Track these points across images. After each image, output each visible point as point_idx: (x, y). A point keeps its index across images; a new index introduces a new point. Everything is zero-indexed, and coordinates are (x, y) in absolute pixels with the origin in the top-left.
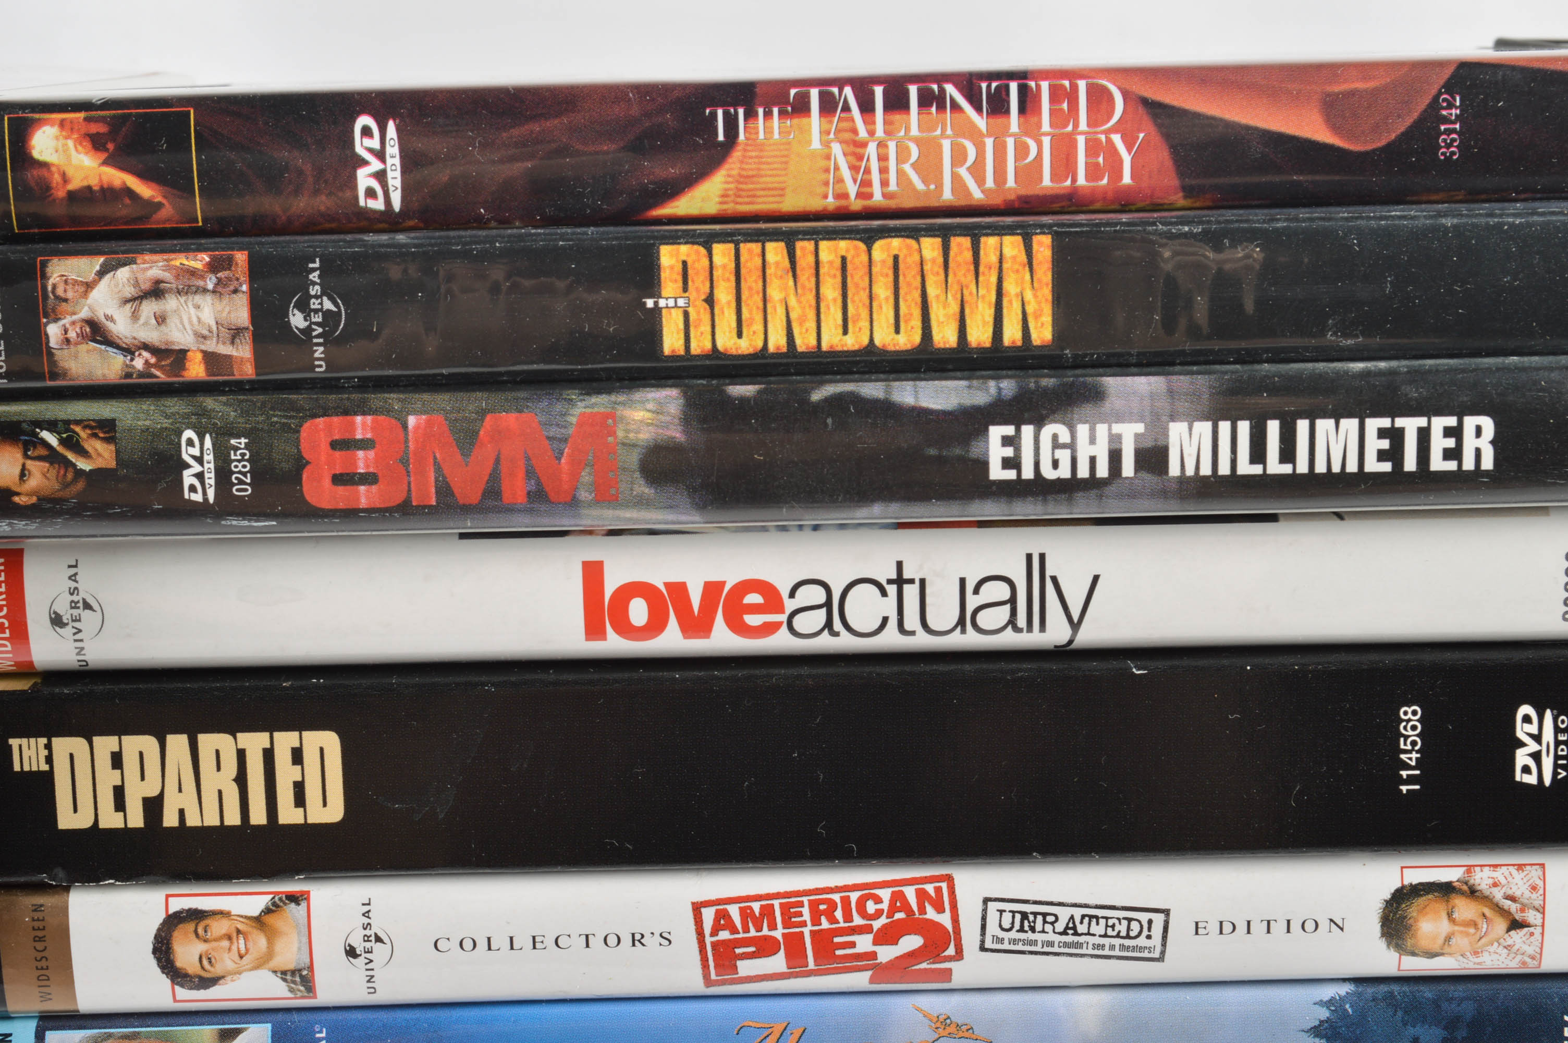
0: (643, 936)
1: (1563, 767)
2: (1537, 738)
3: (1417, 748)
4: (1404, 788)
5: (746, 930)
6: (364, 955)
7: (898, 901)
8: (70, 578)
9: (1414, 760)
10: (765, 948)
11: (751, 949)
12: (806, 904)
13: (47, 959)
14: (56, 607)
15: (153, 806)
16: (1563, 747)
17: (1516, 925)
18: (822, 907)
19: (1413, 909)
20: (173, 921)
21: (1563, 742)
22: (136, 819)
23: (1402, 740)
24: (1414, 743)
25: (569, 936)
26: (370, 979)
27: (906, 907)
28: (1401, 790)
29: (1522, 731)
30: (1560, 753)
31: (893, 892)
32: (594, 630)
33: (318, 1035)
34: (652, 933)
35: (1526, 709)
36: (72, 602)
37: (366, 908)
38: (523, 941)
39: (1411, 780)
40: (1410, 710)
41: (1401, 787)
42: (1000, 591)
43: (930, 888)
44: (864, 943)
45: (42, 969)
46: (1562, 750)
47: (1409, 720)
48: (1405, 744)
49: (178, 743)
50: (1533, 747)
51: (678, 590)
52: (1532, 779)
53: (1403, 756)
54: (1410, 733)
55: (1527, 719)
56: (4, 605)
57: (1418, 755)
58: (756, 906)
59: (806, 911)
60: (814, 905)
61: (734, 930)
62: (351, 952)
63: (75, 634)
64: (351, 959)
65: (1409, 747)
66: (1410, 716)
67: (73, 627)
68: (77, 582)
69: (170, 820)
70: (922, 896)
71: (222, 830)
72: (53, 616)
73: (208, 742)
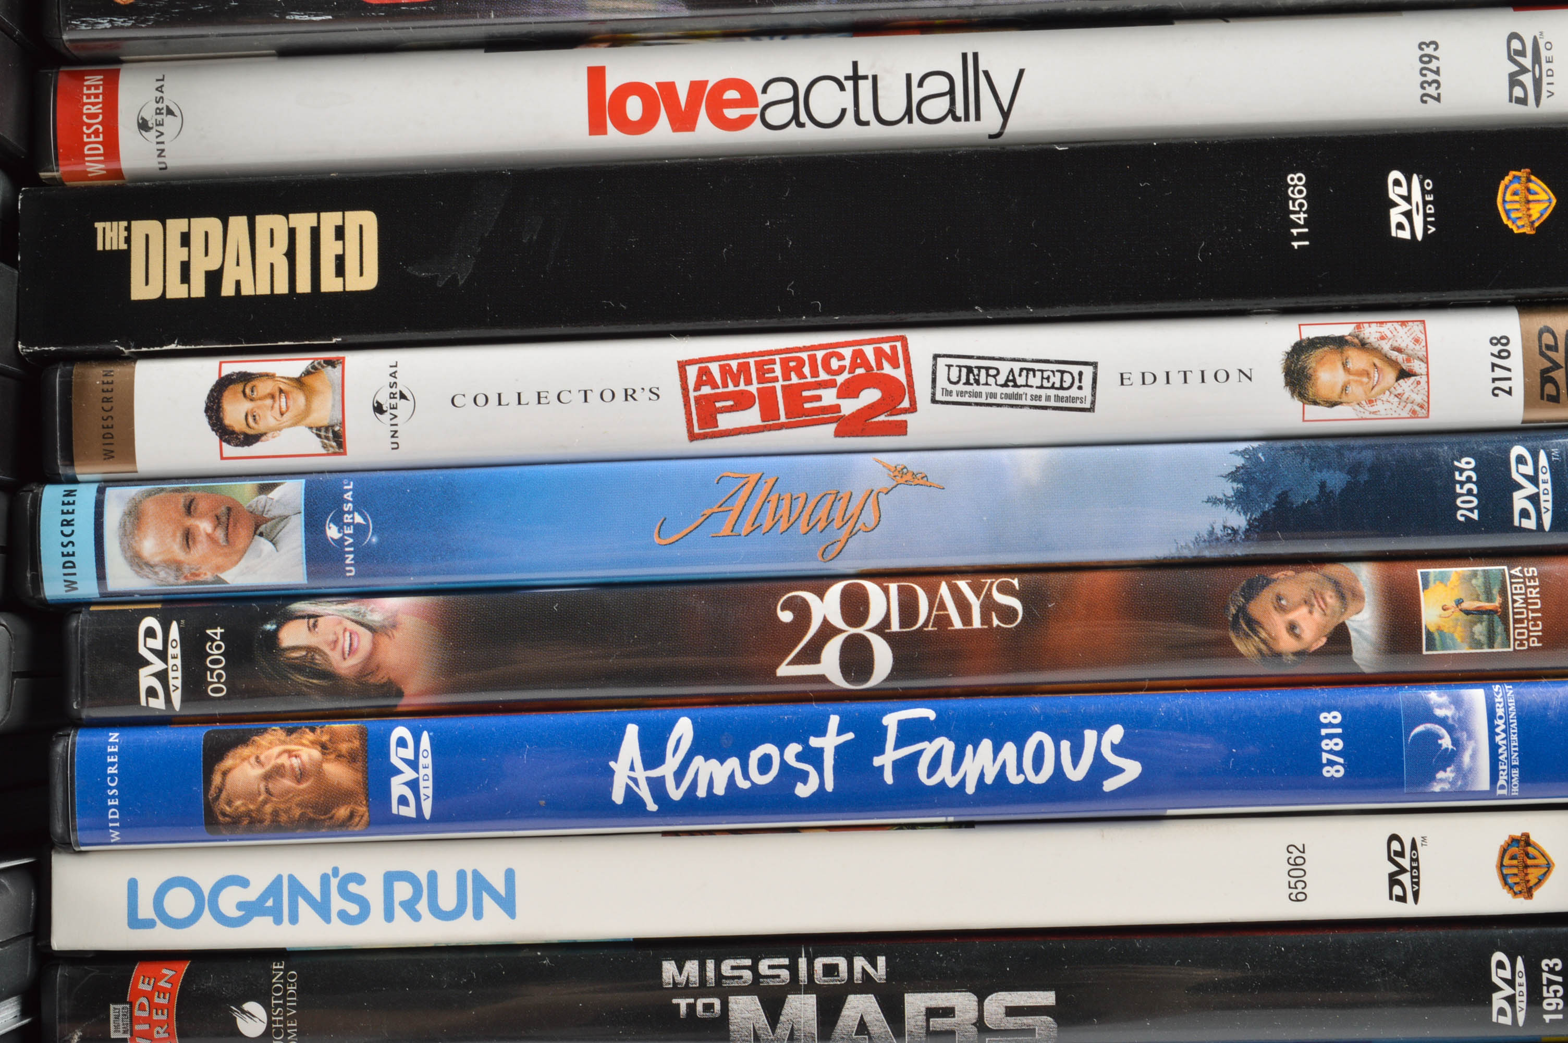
0: (634, 391)
1: (1431, 223)
2: (1408, 199)
3: (1304, 209)
4: (1296, 244)
5: (725, 385)
6: (390, 411)
7: (859, 358)
8: (157, 89)
9: (1302, 219)
10: (742, 402)
11: (730, 403)
12: (778, 361)
13: (112, 418)
14: (143, 114)
15: (214, 278)
16: (1430, 206)
17: (1404, 374)
18: (792, 364)
19: (1312, 360)
20: (223, 384)
21: (1430, 202)
22: (198, 289)
23: (1291, 202)
24: (1301, 205)
25: (570, 392)
26: (394, 434)
27: (866, 363)
28: (1293, 246)
29: (1394, 193)
30: (1428, 211)
31: (854, 351)
32: (597, 127)
33: (346, 487)
34: (643, 389)
35: (1395, 175)
36: (158, 108)
37: (394, 369)
38: (529, 397)
39: (1301, 237)
40: (1296, 177)
41: (1293, 243)
42: (942, 84)
43: (886, 347)
44: (829, 397)
45: (108, 427)
46: (1430, 209)
47: (1296, 186)
48: (1294, 206)
49: (238, 224)
50: (1404, 206)
51: (668, 89)
52: (1405, 235)
53: (1293, 217)
54: (1297, 196)
55: (1397, 183)
56: (100, 113)
57: (1306, 216)
58: (734, 364)
59: (778, 368)
60: (784, 362)
61: (714, 386)
62: (379, 409)
63: (157, 137)
64: (378, 415)
65: (1297, 209)
66: (1296, 181)
67: (157, 131)
68: (162, 92)
69: (228, 290)
70: (879, 353)
71: (273, 298)
72: (140, 121)
73: (264, 222)
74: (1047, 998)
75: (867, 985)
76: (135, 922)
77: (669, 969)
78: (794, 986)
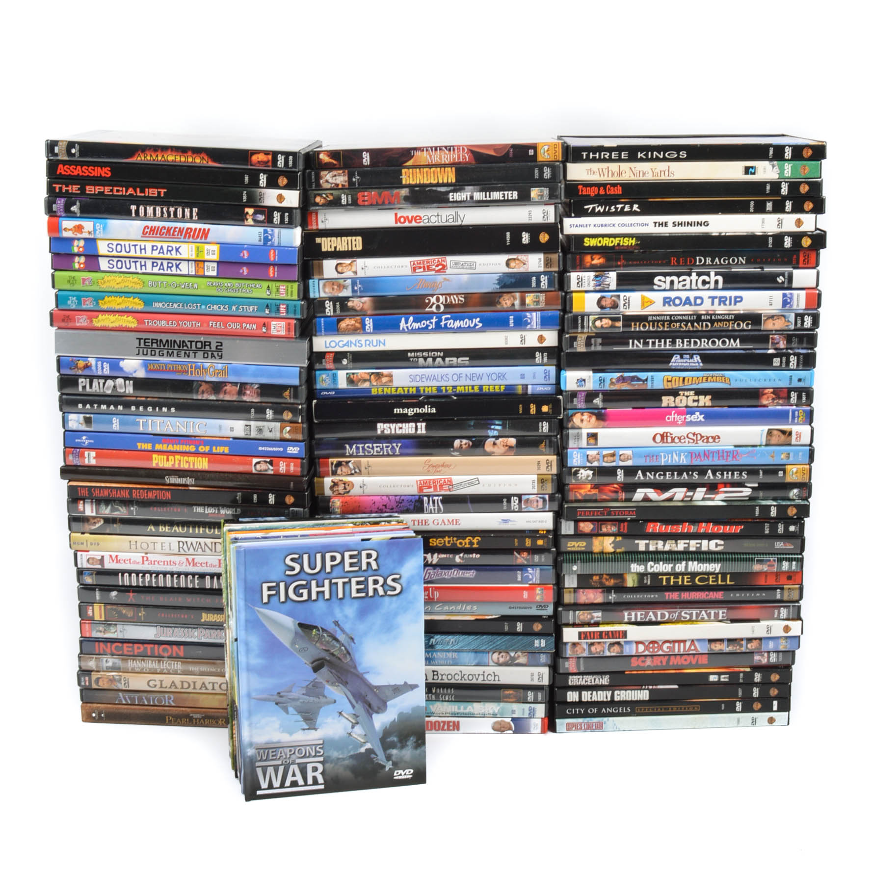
0: (403, 266)
1: (529, 241)
4: (507, 245)
6: (364, 268)
7: (438, 261)
10: (420, 268)
11: (418, 268)
13: (320, 269)
15: (335, 248)
16: (529, 238)
17: (524, 264)
18: (428, 262)
19: (510, 262)
20: (338, 265)
22: (333, 249)
25: (393, 266)
26: (365, 272)
27: (440, 262)
29: (523, 236)
32: (396, 223)
33: (358, 281)
35: (524, 232)
36: (325, 218)
37: (364, 262)
38: (386, 267)
39: (508, 243)
40: (508, 232)
42: (451, 217)
43: (443, 259)
44: (434, 267)
45: (319, 271)
47: (508, 234)
49: (339, 238)
50: (525, 238)
51: (408, 217)
52: (525, 243)
53: (507, 239)
54: (508, 236)
55: (524, 234)
56: (315, 220)
57: (509, 239)
58: (419, 262)
59: (426, 262)
61: (416, 265)
62: (362, 268)
63: (325, 224)
64: (362, 270)
67: (325, 222)
68: (325, 216)
69: (338, 250)
71: (345, 251)
72: (322, 221)
73: (343, 238)
74: (468, 359)
75: (440, 357)
76: (326, 347)
77: (409, 354)
78: (428, 357)
